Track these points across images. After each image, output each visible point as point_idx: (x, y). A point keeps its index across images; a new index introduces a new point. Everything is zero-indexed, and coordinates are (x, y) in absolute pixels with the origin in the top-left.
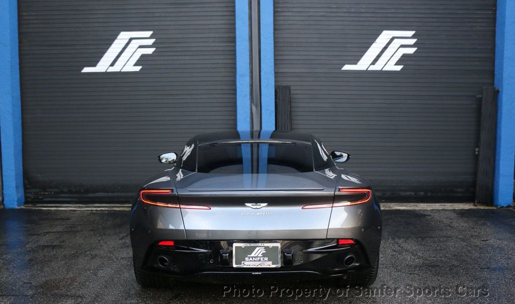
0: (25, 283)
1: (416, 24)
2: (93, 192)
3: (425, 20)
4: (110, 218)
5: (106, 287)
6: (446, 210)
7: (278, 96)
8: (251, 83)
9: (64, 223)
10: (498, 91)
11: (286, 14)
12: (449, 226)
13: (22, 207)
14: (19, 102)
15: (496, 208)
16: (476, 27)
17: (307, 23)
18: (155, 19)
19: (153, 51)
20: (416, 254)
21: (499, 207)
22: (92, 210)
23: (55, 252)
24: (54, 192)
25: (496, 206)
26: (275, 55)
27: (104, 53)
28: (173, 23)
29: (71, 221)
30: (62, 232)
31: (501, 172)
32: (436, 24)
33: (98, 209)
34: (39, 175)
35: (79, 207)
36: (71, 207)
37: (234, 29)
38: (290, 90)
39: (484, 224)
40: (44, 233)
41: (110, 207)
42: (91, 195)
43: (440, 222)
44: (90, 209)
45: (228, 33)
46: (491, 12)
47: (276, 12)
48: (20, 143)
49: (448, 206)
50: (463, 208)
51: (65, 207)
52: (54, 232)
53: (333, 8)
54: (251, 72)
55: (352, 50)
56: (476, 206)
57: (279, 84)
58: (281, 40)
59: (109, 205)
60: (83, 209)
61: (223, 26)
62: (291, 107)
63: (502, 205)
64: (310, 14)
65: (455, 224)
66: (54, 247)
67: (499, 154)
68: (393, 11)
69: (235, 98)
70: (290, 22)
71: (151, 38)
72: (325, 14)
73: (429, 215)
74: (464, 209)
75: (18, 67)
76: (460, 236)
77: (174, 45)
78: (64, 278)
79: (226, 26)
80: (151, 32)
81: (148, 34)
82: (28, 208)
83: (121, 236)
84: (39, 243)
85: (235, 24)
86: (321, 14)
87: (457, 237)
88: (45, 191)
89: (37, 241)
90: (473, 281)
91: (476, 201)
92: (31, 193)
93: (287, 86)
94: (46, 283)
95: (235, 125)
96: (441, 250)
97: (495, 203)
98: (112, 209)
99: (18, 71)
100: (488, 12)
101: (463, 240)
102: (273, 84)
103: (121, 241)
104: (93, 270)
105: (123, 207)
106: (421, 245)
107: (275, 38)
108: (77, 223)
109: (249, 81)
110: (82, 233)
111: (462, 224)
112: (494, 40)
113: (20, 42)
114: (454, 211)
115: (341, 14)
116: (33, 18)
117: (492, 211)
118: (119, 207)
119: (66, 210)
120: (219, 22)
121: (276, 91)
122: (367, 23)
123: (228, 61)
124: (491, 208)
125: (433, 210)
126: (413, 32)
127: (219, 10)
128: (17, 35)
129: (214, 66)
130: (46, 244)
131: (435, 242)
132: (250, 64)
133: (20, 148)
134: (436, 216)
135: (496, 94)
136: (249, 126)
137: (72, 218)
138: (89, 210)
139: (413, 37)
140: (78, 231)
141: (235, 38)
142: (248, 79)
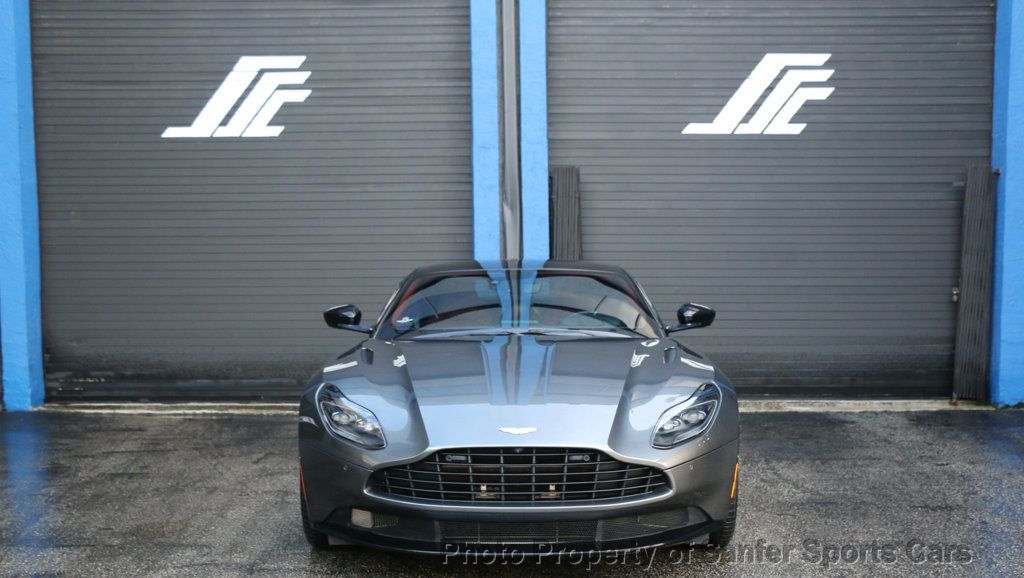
0: (100, 529)
1: (832, 39)
2: (185, 379)
3: (850, 31)
4: (226, 429)
5: (246, 533)
6: (891, 413)
7: (555, 188)
8: (501, 162)
9: (135, 437)
10: (998, 174)
11: (572, 22)
12: (886, 440)
13: (41, 408)
14: (34, 195)
15: (993, 409)
16: (956, 43)
17: (612, 39)
18: (308, 31)
19: (307, 96)
20: (802, 486)
21: (1000, 406)
22: (185, 415)
23: (136, 484)
24: (105, 378)
25: (995, 404)
26: (549, 106)
27: (208, 98)
28: (346, 40)
29: (149, 433)
30: (138, 452)
31: (1003, 337)
32: (873, 39)
33: (198, 412)
34: (74, 344)
35: (157, 408)
36: (140, 408)
37: (469, 52)
38: (578, 175)
39: (956, 437)
40: (104, 453)
41: (220, 408)
42: (180, 384)
43: (869, 433)
44: (180, 412)
45: (455, 60)
46: (985, 13)
47: (552, 17)
48: (37, 279)
49: (899, 405)
50: (926, 409)
51: (130, 408)
52: (123, 452)
53: (665, 9)
54: (503, 140)
55: (704, 93)
56: (955, 404)
57: (558, 163)
58: (562, 76)
59: (218, 404)
60: (167, 412)
61: (446, 47)
62: (580, 209)
63: (1007, 403)
64: (620, 22)
65: (898, 438)
66: (131, 476)
67: (1000, 301)
68: (787, 14)
69: (471, 192)
70: (580, 39)
71: (302, 69)
72: (649, 21)
73: (853, 422)
74: (927, 412)
75: (31, 125)
76: (899, 458)
77: (350, 85)
78: (168, 523)
79: (452, 47)
80: (303, 58)
81: (297, 61)
82: (53, 410)
83: (255, 457)
84: (101, 471)
85: (469, 43)
86: (642, 21)
87: (891, 459)
88: (86, 376)
89: (96, 467)
90: (887, 524)
91: (955, 395)
92: (57, 380)
93: (573, 167)
94: (139, 528)
95: (471, 244)
96: (851, 479)
97: (993, 400)
98: (226, 412)
99: (31, 133)
100: (980, 13)
101: (900, 464)
102: (545, 164)
103: (255, 467)
104: (215, 510)
105: (246, 408)
106: (817, 471)
107: (549, 71)
108: (162, 437)
109: (497, 157)
110: (177, 453)
111: (913, 437)
112: (992, 70)
113: (35, 74)
114: (907, 414)
115: (681, 22)
116: (61, 25)
117: (983, 415)
118: (238, 408)
119: (131, 415)
120: (438, 38)
121: (551, 178)
122: (734, 40)
123: (457, 118)
124: (984, 408)
125: (863, 412)
126: (826, 57)
127: (437, 14)
128: (28, 61)
129: (429, 127)
130: (113, 471)
131: (844, 467)
132: (499, 123)
133: (37, 288)
134: (867, 424)
135: (994, 179)
136: (498, 247)
137: (152, 429)
138: (180, 415)
139: (827, 65)
140: (169, 451)
141: (469, 70)
142: (495, 155)
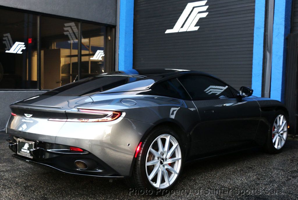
19: (207, 15)
27: (178, 19)
71: (206, 5)
75: (132, 32)
80: (206, 1)
81: (204, 2)
99: (131, 35)
102: (283, 33)
109: (263, 31)
